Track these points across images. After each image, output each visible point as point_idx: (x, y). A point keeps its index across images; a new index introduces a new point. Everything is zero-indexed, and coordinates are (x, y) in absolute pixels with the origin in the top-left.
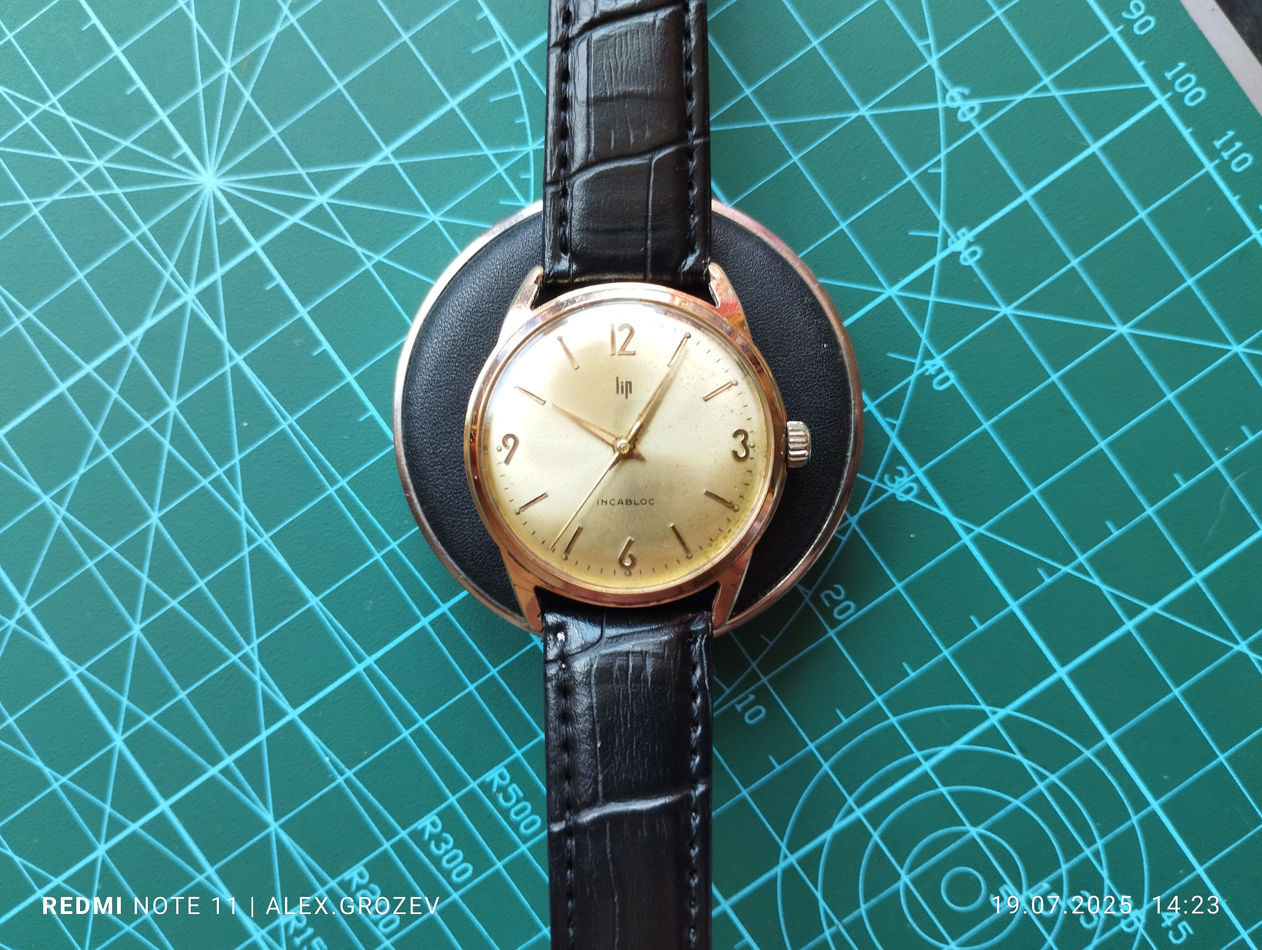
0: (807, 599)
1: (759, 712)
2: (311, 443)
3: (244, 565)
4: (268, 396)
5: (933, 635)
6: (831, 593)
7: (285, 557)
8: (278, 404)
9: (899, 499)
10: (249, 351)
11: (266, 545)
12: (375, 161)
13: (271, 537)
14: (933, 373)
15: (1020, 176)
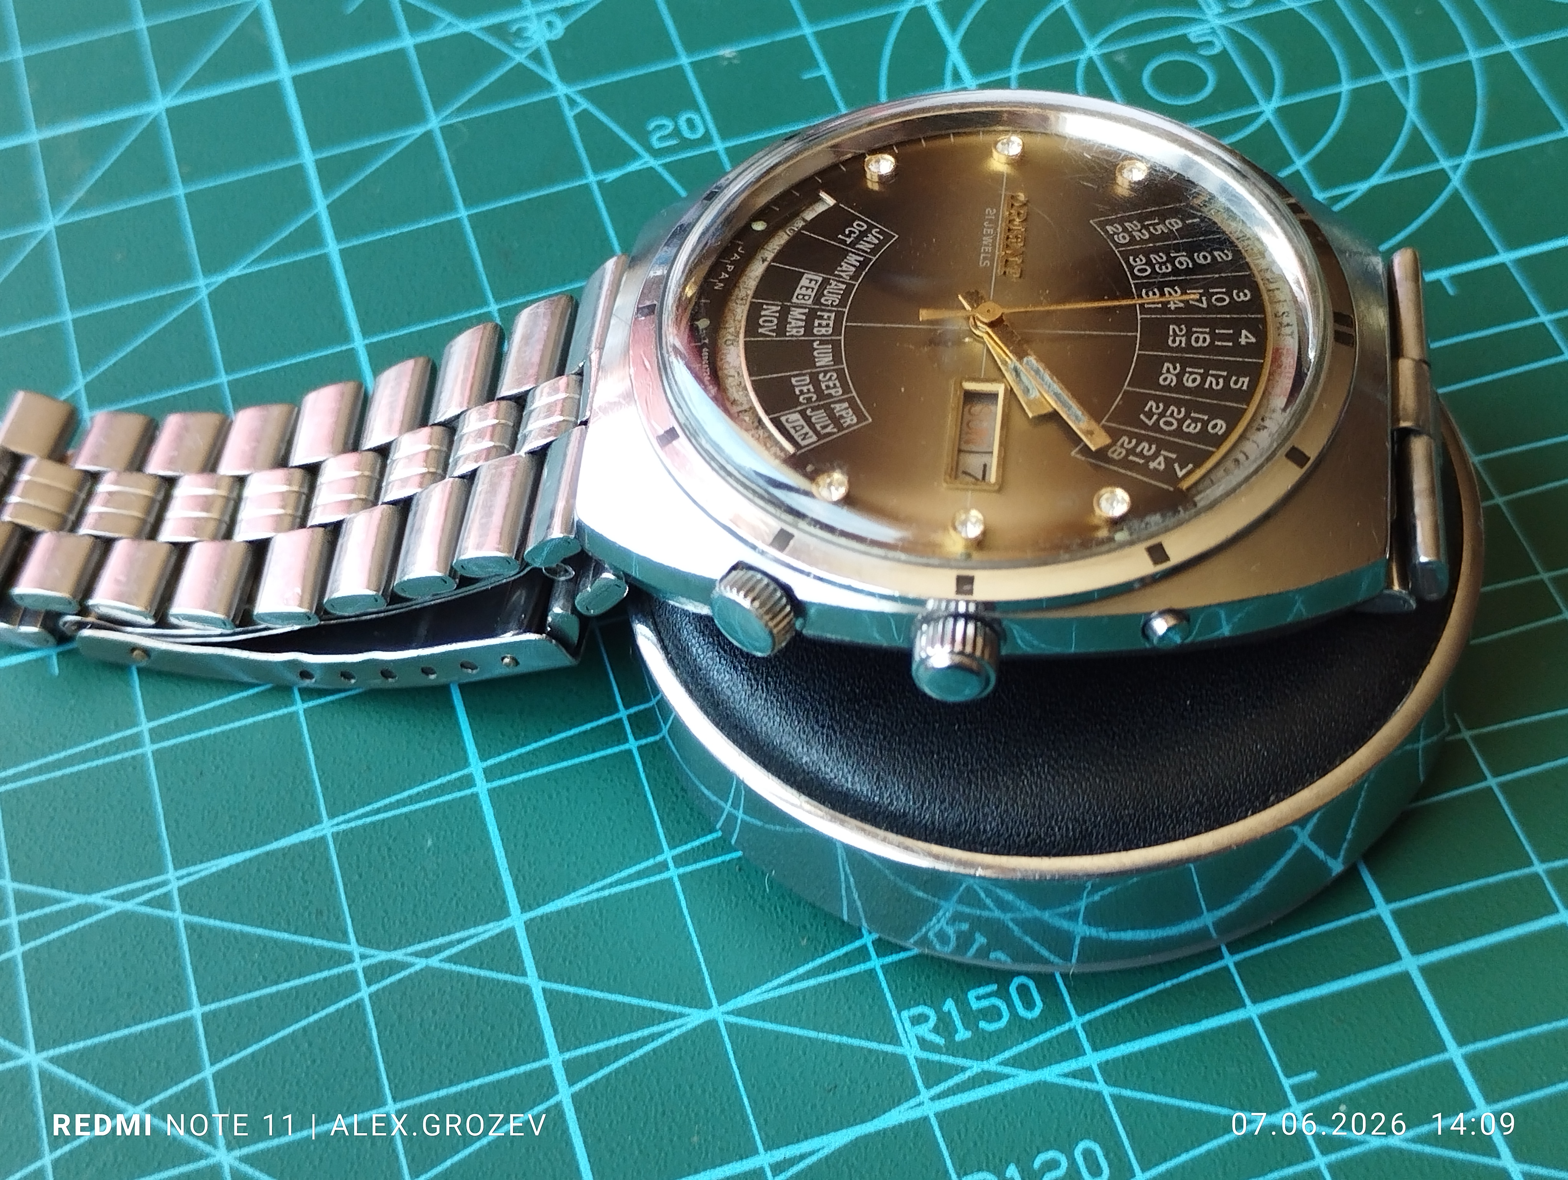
0: (655, 164)
3: (203, 926)
6: (658, 134)
7: (224, 855)
9: (558, 37)
11: (185, 881)
13: (176, 868)
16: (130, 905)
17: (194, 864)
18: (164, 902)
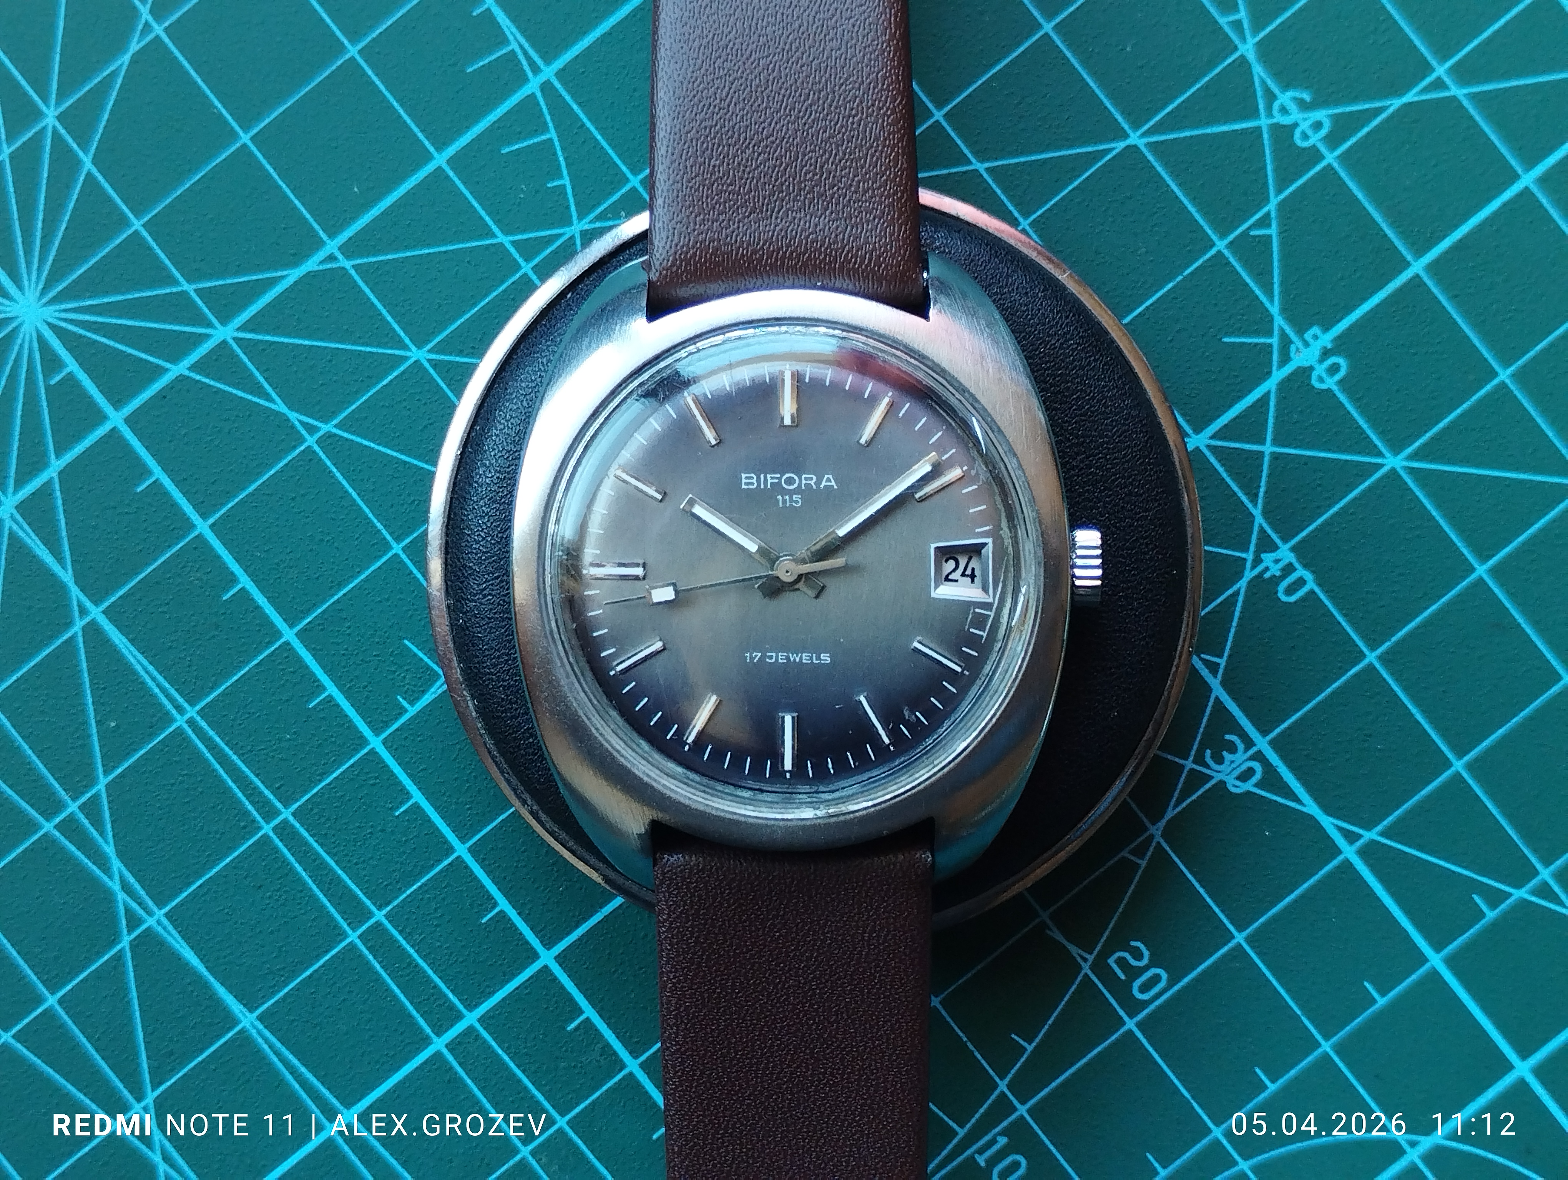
1: (1016, 1166)
2: (227, 749)
3: (124, 965)
4: (147, 672)
5: (1304, 1019)
7: (192, 948)
8: (167, 685)
9: (1233, 790)
10: (113, 599)
11: (159, 929)
12: (312, 264)
13: (166, 915)
14: (1278, 574)
15: (1404, 235)
16: (121, 896)
17: (176, 928)
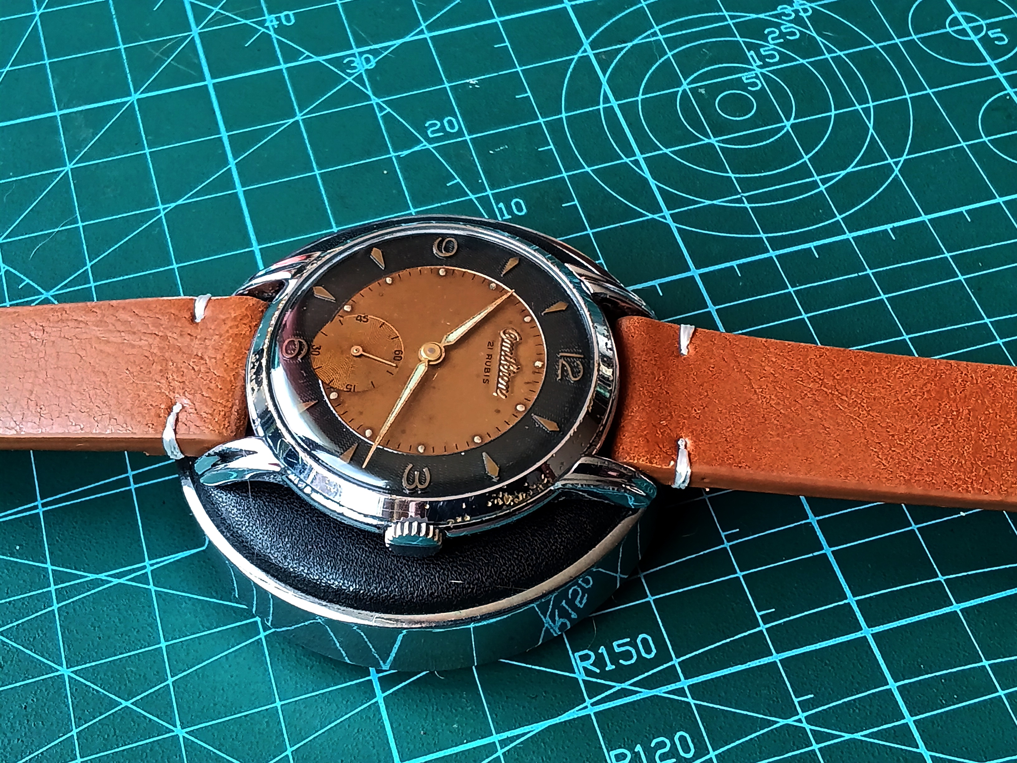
0: (430, 147)
1: (518, 205)
3: (166, 594)
5: (500, 73)
6: (431, 129)
9: (372, 67)
13: (150, 560)
14: (278, 22)
16: (122, 581)
17: (161, 557)
18: (143, 579)
